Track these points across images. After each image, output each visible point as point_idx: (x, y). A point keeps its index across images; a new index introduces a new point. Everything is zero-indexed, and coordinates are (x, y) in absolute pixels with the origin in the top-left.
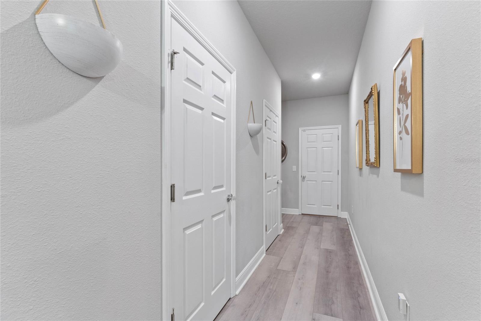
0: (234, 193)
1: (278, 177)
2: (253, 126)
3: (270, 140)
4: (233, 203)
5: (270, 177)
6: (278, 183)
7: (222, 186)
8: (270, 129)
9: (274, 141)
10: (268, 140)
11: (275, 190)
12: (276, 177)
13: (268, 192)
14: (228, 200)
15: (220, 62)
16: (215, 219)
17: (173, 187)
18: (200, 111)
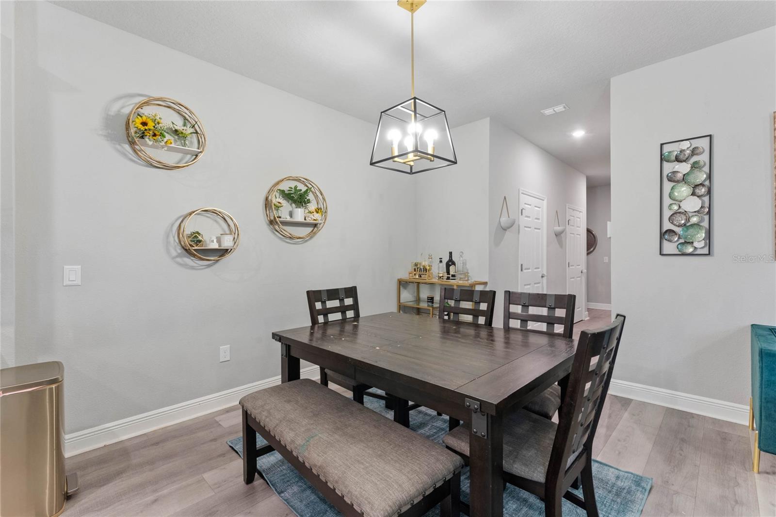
0: (545, 273)
1: (583, 267)
2: (558, 229)
3: (573, 235)
4: (545, 279)
5: (573, 266)
6: (582, 272)
7: (538, 268)
8: (573, 226)
9: (577, 234)
10: (571, 235)
11: (579, 279)
12: (579, 267)
13: (571, 278)
14: (542, 277)
15: (538, 198)
16: (536, 285)
17: (522, 265)
18: (529, 229)
